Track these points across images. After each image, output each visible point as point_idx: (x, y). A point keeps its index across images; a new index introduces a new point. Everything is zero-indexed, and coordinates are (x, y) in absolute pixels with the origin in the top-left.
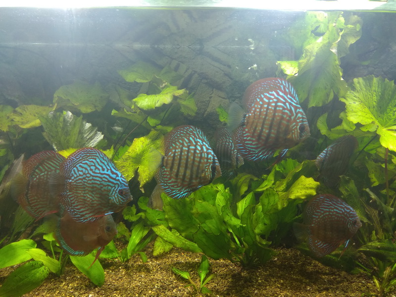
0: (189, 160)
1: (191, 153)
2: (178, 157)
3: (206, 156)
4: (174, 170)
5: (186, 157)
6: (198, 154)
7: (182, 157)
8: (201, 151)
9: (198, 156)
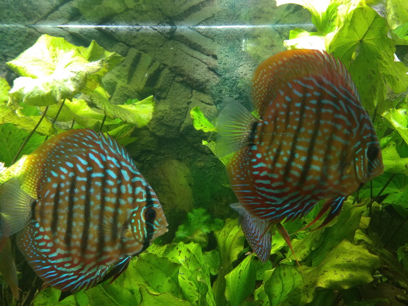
0: (92, 203)
1: (96, 187)
2: (67, 198)
3: (130, 191)
4: (59, 229)
5: (83, 197)
6: (111, 187)
7: (76, 199)
8: (119, 182)
9: (111, 193)
